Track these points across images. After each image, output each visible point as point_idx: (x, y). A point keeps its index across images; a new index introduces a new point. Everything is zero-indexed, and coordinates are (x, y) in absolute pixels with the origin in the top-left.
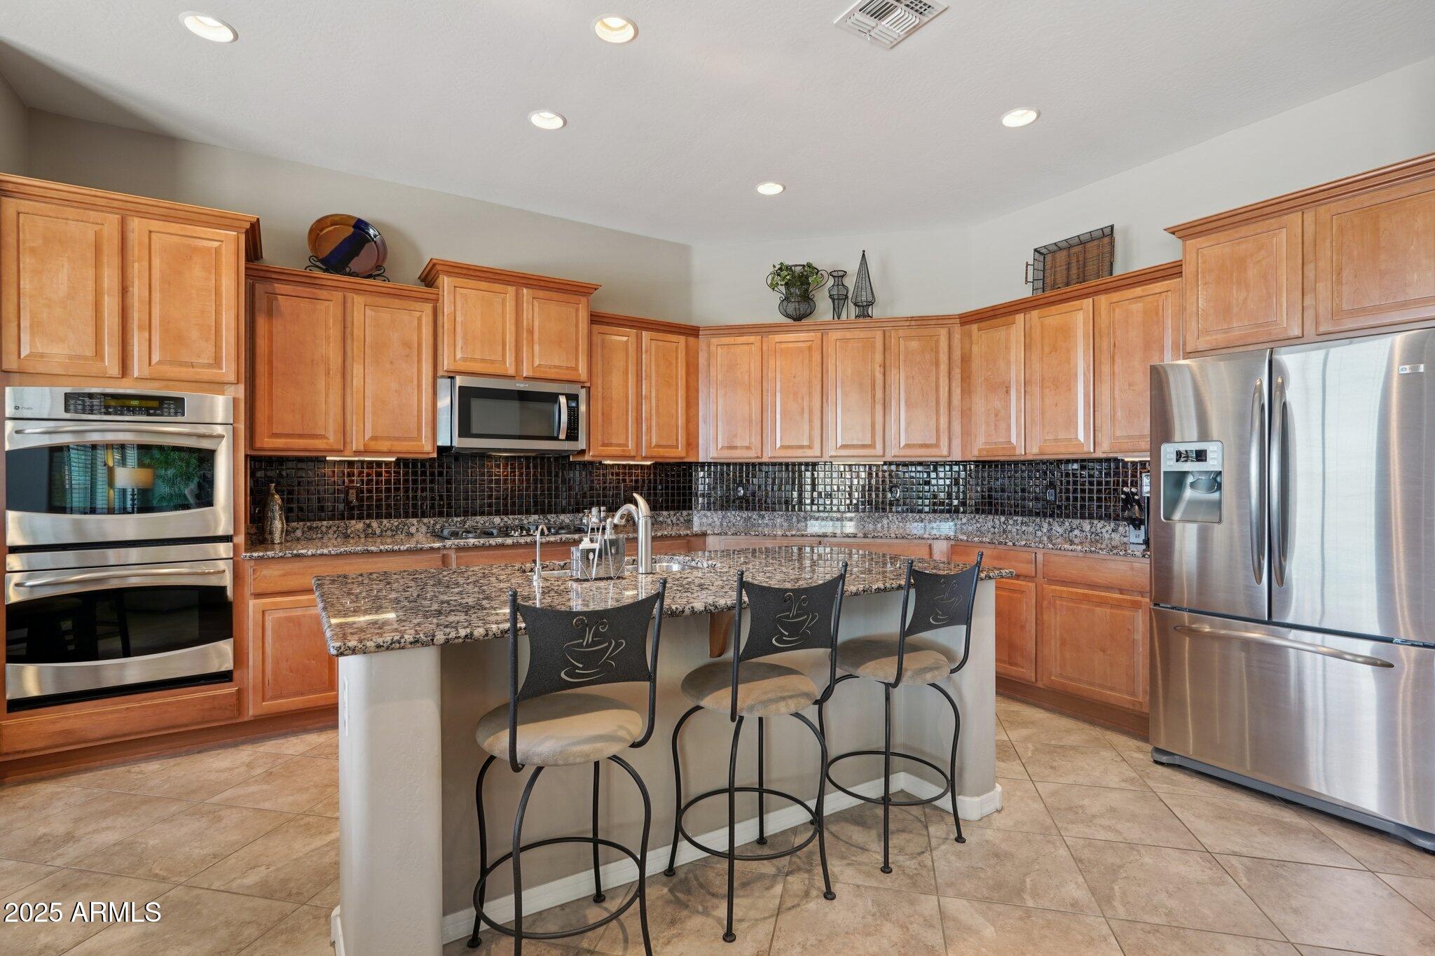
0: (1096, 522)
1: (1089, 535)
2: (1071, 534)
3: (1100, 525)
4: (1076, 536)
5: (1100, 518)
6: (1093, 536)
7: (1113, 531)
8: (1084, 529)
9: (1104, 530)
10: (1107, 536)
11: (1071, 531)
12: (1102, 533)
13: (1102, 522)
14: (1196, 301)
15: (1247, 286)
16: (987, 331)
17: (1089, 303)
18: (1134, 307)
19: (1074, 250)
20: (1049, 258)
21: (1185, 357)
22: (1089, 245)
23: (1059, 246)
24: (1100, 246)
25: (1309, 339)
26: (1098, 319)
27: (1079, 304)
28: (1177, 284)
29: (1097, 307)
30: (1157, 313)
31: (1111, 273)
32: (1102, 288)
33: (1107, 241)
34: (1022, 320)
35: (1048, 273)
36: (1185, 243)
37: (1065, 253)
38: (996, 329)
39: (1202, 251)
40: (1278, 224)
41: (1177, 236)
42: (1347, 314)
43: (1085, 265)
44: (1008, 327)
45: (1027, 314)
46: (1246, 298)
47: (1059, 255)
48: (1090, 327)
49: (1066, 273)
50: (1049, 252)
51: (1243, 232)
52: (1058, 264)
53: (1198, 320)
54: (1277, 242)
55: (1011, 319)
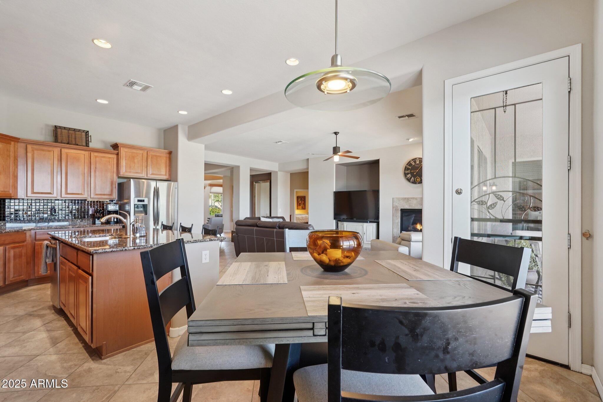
3: (75, 220)
7: (81, 222)
10: (78, 223)
12: (76, 223)
14: (123, 163)
15: (135, 163)
16: (37, 150)
17: (87, 153)
18: (103, 159)
19: (70, 132)
20: (59, 130)
21: (119, 175)
22: (77, 133)
23: (66, 128)
24: (81, 135)
25: (146, 177)
26: (90, 159)
27: (83, 152)
28: (115, 156)
29: (90, 155)
30: (109, 163)
31: (87, 145)
32: (92, 150)
33: (84, 134)
34: (57, 151)
35: (59, 135)
36: (120, 148)
37: (66, 131)
38: (43, 150)
39: (125, 151)
40: (141, 152)
41: (119, 145)
42: (152, 174)
43: (75, 138)
44: (49, 151)
45: (59, 149)
46: (134, 166)
47: (63, 131)
48: (87, 161)
49: (67, 138)
50: (60, 128)
51: (134, 151)
52: (63, 134)
53: (124, 168)
54: (141, 155)
55: (51, 149)
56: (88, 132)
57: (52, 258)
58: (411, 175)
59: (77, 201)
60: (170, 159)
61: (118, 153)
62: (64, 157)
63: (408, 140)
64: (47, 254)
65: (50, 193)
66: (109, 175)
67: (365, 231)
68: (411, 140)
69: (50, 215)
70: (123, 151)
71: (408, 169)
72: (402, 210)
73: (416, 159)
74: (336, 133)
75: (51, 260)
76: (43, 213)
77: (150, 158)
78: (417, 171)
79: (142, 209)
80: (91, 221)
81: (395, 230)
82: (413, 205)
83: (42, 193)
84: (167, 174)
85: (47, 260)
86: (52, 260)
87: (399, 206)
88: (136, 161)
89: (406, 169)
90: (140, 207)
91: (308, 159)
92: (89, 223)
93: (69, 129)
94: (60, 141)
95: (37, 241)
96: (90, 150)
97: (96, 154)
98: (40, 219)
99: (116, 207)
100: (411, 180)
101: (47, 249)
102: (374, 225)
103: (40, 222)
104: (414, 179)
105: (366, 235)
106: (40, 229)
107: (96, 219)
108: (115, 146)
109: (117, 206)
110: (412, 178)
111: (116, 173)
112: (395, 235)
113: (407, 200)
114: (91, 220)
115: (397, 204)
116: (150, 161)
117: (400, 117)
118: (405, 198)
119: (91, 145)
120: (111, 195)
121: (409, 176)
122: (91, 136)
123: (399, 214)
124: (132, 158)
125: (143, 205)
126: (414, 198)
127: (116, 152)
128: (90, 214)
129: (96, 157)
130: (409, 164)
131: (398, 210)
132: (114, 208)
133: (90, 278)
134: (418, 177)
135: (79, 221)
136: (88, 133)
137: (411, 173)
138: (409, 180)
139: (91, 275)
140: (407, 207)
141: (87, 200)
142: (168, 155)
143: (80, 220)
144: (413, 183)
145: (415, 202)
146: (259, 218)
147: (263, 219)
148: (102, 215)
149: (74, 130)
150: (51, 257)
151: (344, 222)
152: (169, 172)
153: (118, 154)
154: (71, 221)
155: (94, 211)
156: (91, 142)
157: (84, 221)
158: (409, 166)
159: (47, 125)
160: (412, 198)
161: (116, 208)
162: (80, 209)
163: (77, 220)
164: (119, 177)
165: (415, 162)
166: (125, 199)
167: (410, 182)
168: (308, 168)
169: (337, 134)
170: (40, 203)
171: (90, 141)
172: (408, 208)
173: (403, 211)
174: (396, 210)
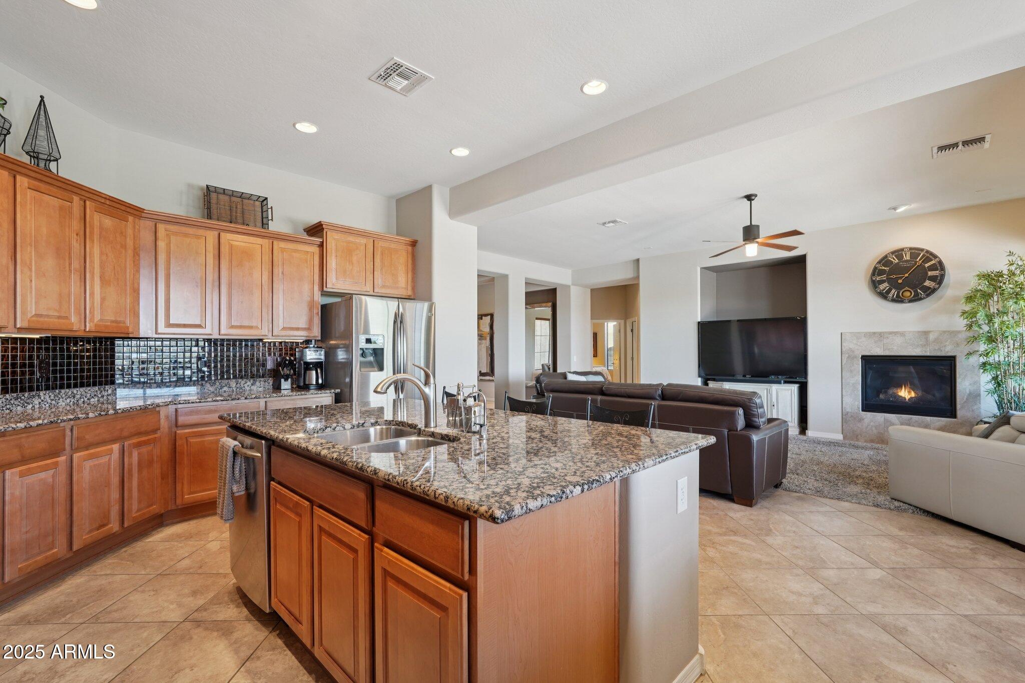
0: (240, 380)
1: (235, 389)
2: (221, 391)
3: (243, 382)
4: (225, 391)
5: (242, 378)
6: (238, 389)
7: (252, 385)
8: (231, 386)
9: (246, 385)
10: (248, 388)
11: (221, 389)
12: (244, 387)
13: (245, 380)
14: (332, 263)
15: (352, 264)
16: (176, 234)
17: (266, 242)
18: (294, 254)
19: (234, 199)
20: (214, 195)
21: (325, 289)
22: (246, 201)
23: (226, 192)
24: (254, 206)
25: (371, 293)
26: (272, 254)
27: (259, 241)
28: (316, 250)
29: (271, 247)
30: (307, 262)
31: (264, 225)
32: (276, 236)
33: (258, 204)
34: (211, 236)
35: (214, 206)
36: (326, 232)
37: (227, 198)
38: (186, 235)
39: (334, 239)
40: (363, 241)
41: (324, 226)
42: (384, 287)
43: (243, 213)
44: (198, 237)
45: (216, 233)
46: (352, 269)
47: (221, 197)
48: (267, 258)
49: (228, 212)
50: (215, 192)
51: (351, 238)
52: (222, 203)
53: (334, 273)
54: (363, 248)
55: (201, 232)
56: (266, 199)
57: (245, 482)
58: (888, 283)
59: (244, 343)
60: (414, 257)
61: (323, 242)
62: (225, 249)
63: (895, 209)
64: (234, 471)
65: (199, 326)
66: (306, 287)
67: (774, 400)
68: (901, 210)
69: (196, 371)
70: (332, 239)
71: (881, 272)
72: (864, 358)
73: (902, 250)
74: (749, 198)
75: (243, 487)
76: (182, 367)
77: (379, 253)
78: (907, 275)
79: (371, 359)
80: (271, 384)
81: (848, 400)
82: (895, 348)
83: (185, 326)
84: (410, 288)
85: (235, 488)
86: (246, 487)
87: (858, 349)
88: (355, 259)
89: (876, 272)
90: (369, 354)
91: (638, 260)
92: (267, 387)
93: (232, 194)
94: (215, 216)
95: (179, 428)
96: (272, 236)
97: (283, 245)
98: (178, 380)
99: (320, 355)
100: (890, 295)
101: (234, 459)
102: (795, 388)
103: (179, 386)
104: (898, 293)
105: (778, 409)
106: (186, 403)
107: (283, 380)
108: (316, 230)
109: (323, 353)
110: (893, 291)
111: (319, 285)
112: (849, 410)
113: (880, 336)
114: (271, 381)
115: (852, 346)
116: (379, 261)
117: (941, 148)
118: (874, 333)
119: (273, 227)
120: (309, 329)
121: (884, 286)
122: (272, 208)
123: (858, 366)
124: (348, 252)
125: (374, 350)
126: (895, 333)
127: (318, 240)
128: (269, 370)
129: (283, 250)
130: (884, 261)
131: (855, 357)
132: (316, 357)
133: (465, 595)
134: (907, 288)
135: (249, 383)
136: (265, 202)
137: (889, 280)
138: (884, 296)
139: (469, 588)
140: (877, 350)
141: (264, 340)
142: (410, 248)
143: (252, 381)
144: (893, 300)
145: (898, 340)
146: (564, 376)
147: (571, 377)
148: (292, 371)
149: (242, 196)
150: (244, 479)
151: (724, 383)
152: (412, 282)
153: (321, 245)
154: (235, 384)
155: (275, 362)
156: (272, 220)
157: (258, 383)
158: (884, 265)
159: (190, 186)
160: (891, 333)
161: (320, 357)
162: (251, 359)
163: (246, 382)
164: (324, 294)
165: (900, 257)
166: (335, 337)
167: (888, 300)
168: (638, 277)
169: (753, 198)
170: (177, 346)
171: (270, 218)
172: (882, 354)
173: (868, 361)
174: (851, 358)
